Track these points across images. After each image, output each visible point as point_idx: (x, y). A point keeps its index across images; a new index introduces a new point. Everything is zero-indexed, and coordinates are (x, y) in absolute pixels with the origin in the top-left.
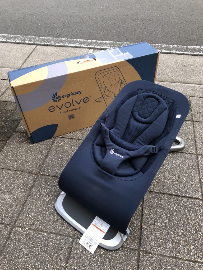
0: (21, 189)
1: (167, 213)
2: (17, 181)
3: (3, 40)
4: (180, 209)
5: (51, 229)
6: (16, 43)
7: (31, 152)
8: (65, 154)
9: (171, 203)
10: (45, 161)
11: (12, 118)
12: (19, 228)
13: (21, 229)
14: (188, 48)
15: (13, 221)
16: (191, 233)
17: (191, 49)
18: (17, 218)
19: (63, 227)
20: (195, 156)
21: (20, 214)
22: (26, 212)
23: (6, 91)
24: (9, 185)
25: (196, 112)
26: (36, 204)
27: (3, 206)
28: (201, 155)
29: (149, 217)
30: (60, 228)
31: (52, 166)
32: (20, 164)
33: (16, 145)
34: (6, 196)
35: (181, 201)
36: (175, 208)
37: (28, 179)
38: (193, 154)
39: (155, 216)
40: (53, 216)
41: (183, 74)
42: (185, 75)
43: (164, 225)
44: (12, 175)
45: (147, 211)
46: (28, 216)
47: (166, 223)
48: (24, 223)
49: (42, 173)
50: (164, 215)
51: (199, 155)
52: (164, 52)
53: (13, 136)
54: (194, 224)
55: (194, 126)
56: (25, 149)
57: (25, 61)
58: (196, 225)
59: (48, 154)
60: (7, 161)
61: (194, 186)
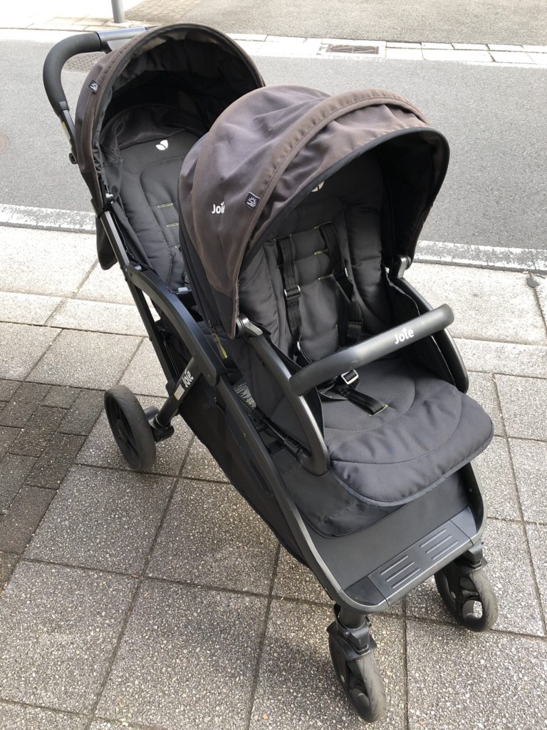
0: (102, 616)
1: (467, 675)
2: (91, 595)
3: (28, 223)
4: (496, 665)
5: (185, 725)
6: (59, 230)
7: (118, 518)
8: (204, 522)
9: (472, 649)
10: (155, 540)
11: (66, 428)
12: (105, 724)
13: (109, 725)
14: (480, 252)
15: (89, 704)
16: (525, 724)
17: (486, 253)
18: (99, 695)
19: (216, 719)
20: (519, 527)
21: (103, 685)
22: (120, 680)
23: (44, 355)
24: (72, 608)
25: (512, 413)
26: (142, 658)
27: (60, 666)
28: (532, 523)
29: (422, 686)
30: (207, 720)
31: (174, 555)
32: (95, 551)
33: (81, 501)
34: (65, 638)
35: (497, 643)
36: (483, 662)
37: (118, 591)
38: (513, 521)
39: (437, 683)
40: (189, 688)
41: (474, 316)
42: (477, 317)
43: (460, 706)
44: (76, 581)
45: (418, 669)
46: (124, 689)
47: (464, 701)
48: (117, 710)
49: (150, 575)
50: (460, 679)
51: (529, 523)
52: (424, 258)
53: (71, 476)
54: (530, 702)
55: (509, 449)
56: (103, 509)
57: (87, 277)
58: (536, 703)
59: (162, 522)
60: (61, 543)
61: (523, 604)
